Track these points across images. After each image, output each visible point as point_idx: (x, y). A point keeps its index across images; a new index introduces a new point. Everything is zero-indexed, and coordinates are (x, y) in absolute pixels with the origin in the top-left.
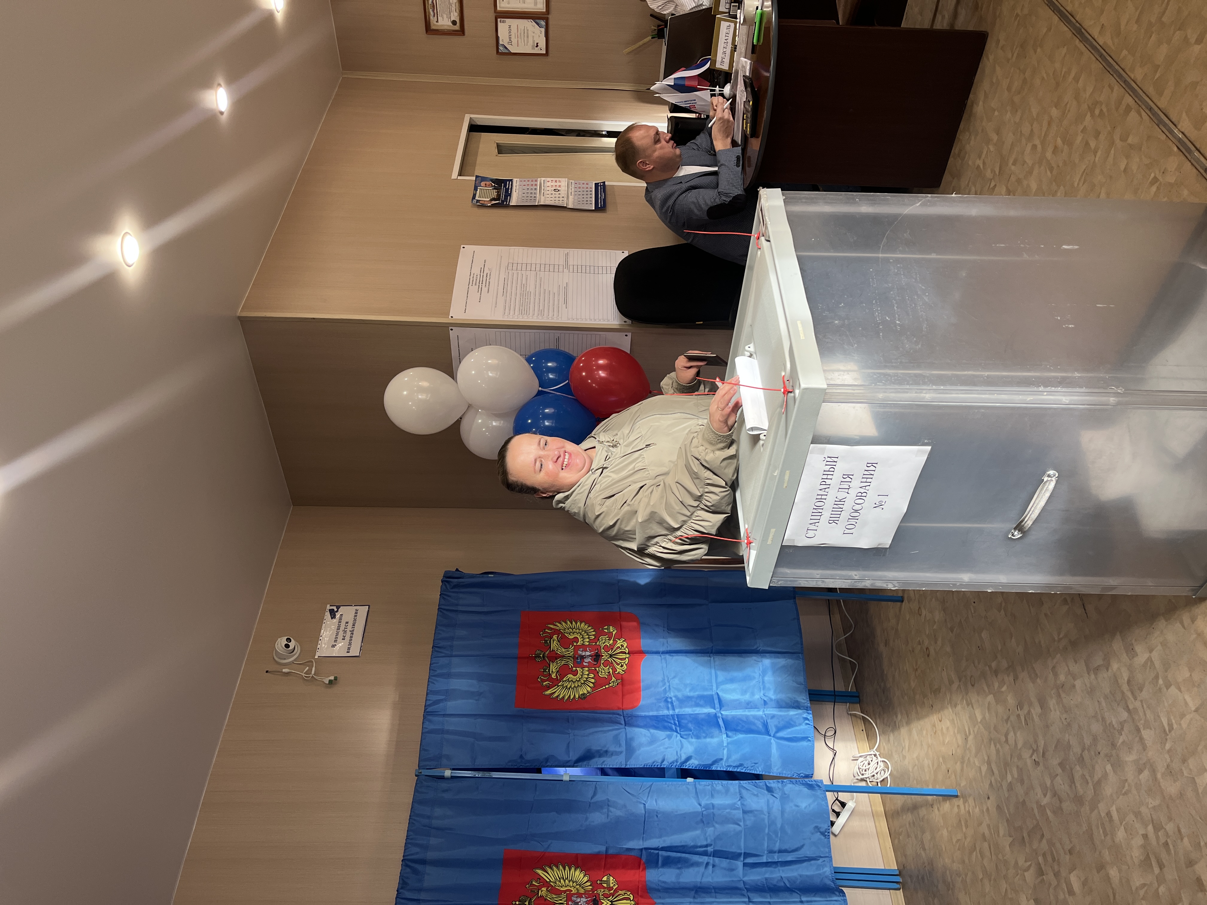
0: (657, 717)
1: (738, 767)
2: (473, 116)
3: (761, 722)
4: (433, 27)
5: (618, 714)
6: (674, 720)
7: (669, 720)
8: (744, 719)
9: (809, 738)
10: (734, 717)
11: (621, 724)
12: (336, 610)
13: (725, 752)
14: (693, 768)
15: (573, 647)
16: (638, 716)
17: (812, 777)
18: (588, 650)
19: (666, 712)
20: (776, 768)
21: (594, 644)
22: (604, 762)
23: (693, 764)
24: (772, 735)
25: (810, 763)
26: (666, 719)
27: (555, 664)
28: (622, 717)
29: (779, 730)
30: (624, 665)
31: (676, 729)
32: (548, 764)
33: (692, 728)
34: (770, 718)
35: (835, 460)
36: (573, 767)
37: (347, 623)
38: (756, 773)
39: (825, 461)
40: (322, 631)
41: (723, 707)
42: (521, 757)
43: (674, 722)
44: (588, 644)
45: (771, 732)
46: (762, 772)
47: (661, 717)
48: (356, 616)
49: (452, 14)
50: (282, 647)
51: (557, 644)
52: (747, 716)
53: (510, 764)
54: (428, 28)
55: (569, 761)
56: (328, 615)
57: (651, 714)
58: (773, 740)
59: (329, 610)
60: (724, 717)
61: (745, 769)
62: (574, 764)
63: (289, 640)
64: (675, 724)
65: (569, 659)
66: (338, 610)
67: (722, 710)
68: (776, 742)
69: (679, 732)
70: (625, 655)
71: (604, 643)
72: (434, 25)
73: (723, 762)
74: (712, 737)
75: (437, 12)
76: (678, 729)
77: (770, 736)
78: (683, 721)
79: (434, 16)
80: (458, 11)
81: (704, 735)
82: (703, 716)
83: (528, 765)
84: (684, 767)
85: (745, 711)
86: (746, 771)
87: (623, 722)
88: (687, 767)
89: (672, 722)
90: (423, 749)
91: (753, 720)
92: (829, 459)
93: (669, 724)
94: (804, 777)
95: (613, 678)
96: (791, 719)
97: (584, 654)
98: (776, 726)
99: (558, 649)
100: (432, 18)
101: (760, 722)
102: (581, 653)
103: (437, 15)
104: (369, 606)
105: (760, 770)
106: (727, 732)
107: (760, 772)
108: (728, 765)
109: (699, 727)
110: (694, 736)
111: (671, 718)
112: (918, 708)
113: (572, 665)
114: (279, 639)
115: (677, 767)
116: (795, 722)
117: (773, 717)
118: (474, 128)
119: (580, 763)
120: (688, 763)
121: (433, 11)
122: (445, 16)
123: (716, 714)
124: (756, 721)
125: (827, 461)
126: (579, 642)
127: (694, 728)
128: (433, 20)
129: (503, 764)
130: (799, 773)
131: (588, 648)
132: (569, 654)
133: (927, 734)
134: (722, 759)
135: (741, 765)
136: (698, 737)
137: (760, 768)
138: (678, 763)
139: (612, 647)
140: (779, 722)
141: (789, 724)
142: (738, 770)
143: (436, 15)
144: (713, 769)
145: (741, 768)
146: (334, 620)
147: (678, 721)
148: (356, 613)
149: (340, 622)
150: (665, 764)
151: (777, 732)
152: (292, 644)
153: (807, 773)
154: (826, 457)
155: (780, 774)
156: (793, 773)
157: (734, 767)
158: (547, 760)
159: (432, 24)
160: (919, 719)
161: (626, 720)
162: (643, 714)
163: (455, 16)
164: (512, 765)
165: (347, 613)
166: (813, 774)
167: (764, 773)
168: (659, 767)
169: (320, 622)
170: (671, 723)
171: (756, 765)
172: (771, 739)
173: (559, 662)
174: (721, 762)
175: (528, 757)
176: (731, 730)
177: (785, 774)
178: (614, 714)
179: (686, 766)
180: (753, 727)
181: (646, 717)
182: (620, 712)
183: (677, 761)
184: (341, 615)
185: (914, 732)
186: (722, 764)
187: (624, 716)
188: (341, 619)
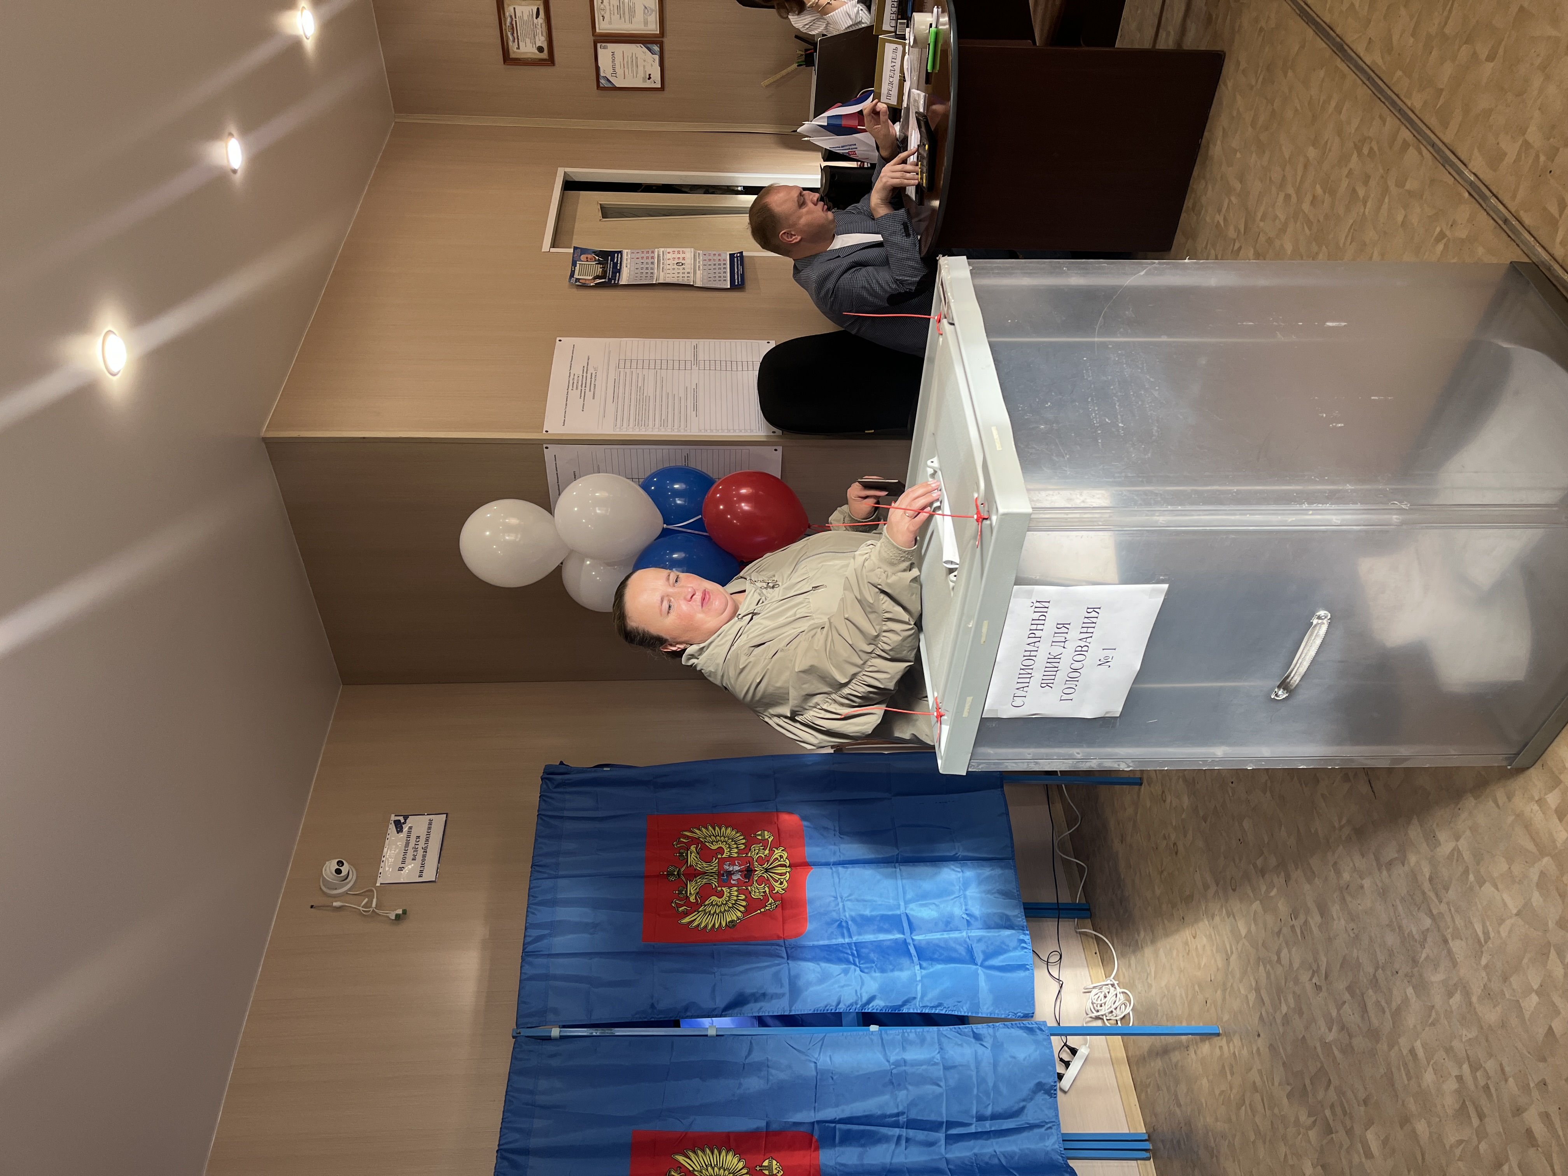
0: (828, 946)
1: (935, 1007)
2: (568, 170)
3: (964, 947)
4: (512, 56)
5: (778, 945)
6: (851, 949)
7: (844, 950)
8: (942, 944)
9: (1028, 966)
10: (928, 943)
11: (783, 958)
12: (403, 821)
13: (919, 987)
14: (878, 1011)
15: (717, 861)
16: (803, 947)
17: (1032, 1017)
18: (737, 864)
19: (840, 940)
20: (985, 1007)
21: (744, 855)
22: (761, 1008)
23: (878, 1005)
24: (979, 964)
25: (1029, 997)
26: (841, 949)
27: (694, 883)
28: (783, 949)
29: (988, 956)
30: (785, 882)
31: (854, 960)
32: (689, 1014)
33: (875, 959)
34: (975, 941)
35: (1046, 605)
36: (721, 1016)
37: (418, 837)
38: (959, 1014)
39: (1034, 607)
40: (385, 850)
41: (915, 930)
42: (652, 1006)
43: (852, 952)
44: (736, 855)
45: (977, 959)
46: (968, 1013)
47: (835, 947)
48: (429, 828)
49: (537, 38)
50: (332, 873)
51: (696, 857)
52: (946, 941)
53: (637, 1016)
54: (507, 58)
55: (716, 1009)
56: (392, 827)
57: (821, 943)
58: (980, 971)
59: (394, 821)
60: (916, 943)
61: (945, 1010)
62: (722, 1012)
63: (340, 863)
64: (853, 955)
65: (712, 876)
66: (405, 821)
67: (913, 934)
68: (984, 972)
69: (858, 964)
70: (785, 868)
71: (757, 854)
72: (514, 52)
73: (917, 1001)
74: (901, 970)
75: (518, 36)
76: (857, 960)
77: (976, 964)
78: (864, 950)
79: (514, 41)
80: (544, 34)
81: (891, 967)
82: (888, 943)
83: (661, 1017)
84: (866, 1011)
85: (943, 935)
86: (947, 1013)
87: (785, 955)
88: (869, 1011)
89: (849, 952)
90: (522, 1001)
91: (954, 945)
92: (1038, 605)
93: (846, 955)
94: (1022, 1017)
95: (771, 899)
96: (1003, 943)
97: (731, 869)
98: (984, 952)
99: (697, 863)
100: (511, 43)
101: (962, 948)
102: (728, 867)
103: (518, 39)
104: (447, 814)
105: (966, 1010)
106: (921, 962)
107: (965, 1012)
108: (924, 1005)
109: (883, 957)
110: (878, 968)
111: (848, 947)
112: (1166, 922)
113: (717, 885)
114: (327, 863)
115: (857, 1011)
116: (1008, 946)
117: (979, 940)
118: (570, 185)
119: (730, 1012)
120: (871, 1005)
121: (513, 34)
122: (528, 41)
123: (905, 939)
124: (958, 947)
125: (1036, 607)
126: (725, 854)
127: (877, 958)
128: (513, 46)
129: (628, 1017)
130: (1016, 1012)
131: (736, 862)
132: (712, 869)
133: (1178, 955)
134: (915, 998)
135: (940, 1005)
136: (883, 971)
137: (964, 1008)
138: (858, 1006)
139: (767, 859)
140: (987, 946)
141: (1000, 950)
142: (937, 1012)
143: (516, 40)
144: (904, 1011)
145: (940, 1008)
146: (401, 835)
147: (856, 950)
148: (430, 824)
149: (408, 837)
150: (842, 1008)
151: (985, 960)
152: (345, 869)
153: (1027, 1012)
154: (1035, 602)
155: (991, 1014)
156: (1007, 1012)
157: (931, 1007)
158: (686, 1009)
159: (511, 51)
160: (1167, 935)
161: (789, 952)
162: (811, 943)
163: (541, 41)
164: (640, 1018)
165: (417, 824)
166: (1033, 1013)
167: (970, 1014)
168: (833, 1011)
169: (382, 838)
170: (848, 954)
171: (959, 1004)
172: (978, 969)
173: (698, 881)
174: (914, 1002)
175: (662, 1005)
176: (926, 960)
177: (998, 1014)
178: (773, 945)
179: (869, 1009)
180: (954, 955)
181: (814, 947)
182: (781, 942)
183: (856, 1003)
184: (410, 828)
185: (1161, 952)
186: (916, 1004)
187: (785, 947)
188: (409, 832)
